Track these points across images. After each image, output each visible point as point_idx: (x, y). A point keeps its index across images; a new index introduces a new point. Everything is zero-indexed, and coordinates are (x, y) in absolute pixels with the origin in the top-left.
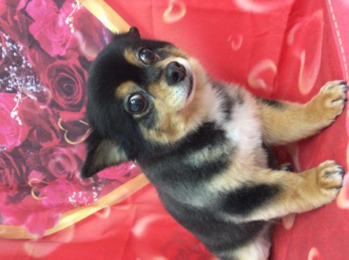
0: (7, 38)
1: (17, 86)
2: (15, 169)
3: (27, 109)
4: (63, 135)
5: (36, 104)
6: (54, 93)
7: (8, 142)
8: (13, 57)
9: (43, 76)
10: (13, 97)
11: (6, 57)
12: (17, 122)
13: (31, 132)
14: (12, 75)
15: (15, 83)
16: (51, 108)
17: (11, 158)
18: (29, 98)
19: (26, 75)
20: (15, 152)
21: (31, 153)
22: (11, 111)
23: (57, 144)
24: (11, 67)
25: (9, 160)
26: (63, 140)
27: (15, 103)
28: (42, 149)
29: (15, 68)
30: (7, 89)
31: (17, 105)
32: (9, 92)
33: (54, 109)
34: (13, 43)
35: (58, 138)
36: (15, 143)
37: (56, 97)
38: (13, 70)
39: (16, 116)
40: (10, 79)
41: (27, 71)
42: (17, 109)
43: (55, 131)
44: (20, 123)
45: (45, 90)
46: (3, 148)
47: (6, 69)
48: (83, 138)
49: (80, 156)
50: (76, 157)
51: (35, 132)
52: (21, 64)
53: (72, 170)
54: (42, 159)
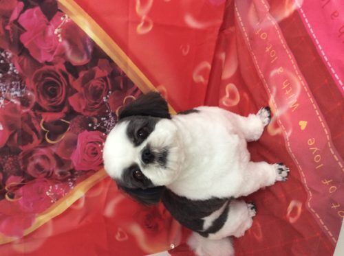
1: (1, 92)
4: (44, 135)
5: (19, 109)
6: (38, 95)
13: (11, 136)
16: (34, 111)
18: (12, 103)
19: (12, 81)
21: (10, 159)
23: (37, 145)
26: (44, 140)
28: (21, 154)
33: (36, 111)
34: (2, 50)
35: (39, 138)
37: (39, 100)
43: (37, 132)
44: (1, 128)
45: (29, 94)
48: (63, 137)
49: (59, 154)
50: (56, 156)
51: (16, 136)
52: (7, 71)
53: (51, 169)
54: (21, 163)
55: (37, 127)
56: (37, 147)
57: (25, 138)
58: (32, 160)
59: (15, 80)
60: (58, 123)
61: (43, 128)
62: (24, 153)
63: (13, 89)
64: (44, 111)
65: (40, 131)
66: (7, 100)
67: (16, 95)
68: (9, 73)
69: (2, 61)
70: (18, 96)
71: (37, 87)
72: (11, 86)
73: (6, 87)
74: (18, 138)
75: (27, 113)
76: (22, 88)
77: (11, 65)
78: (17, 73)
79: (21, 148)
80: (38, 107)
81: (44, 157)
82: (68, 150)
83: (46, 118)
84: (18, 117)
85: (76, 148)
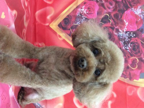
0: (128, 50)
1: (125, 34)
2: (127, 1)
3: (122, 26)
4: (110, 17)
5: (119, 28)
6: (113, 33)
7: (130, 12)
8: (127, 44)
9: (116, 38)
10: (127, 30)
11: (129, 44)
12: (126, 21)
13: (121, 17)
14: (127, 38)
15: (126, 35)
16: (114, 27)
17: (129, 6)
18: (121, 30)
19: (122, 38)
20: (127, 8)
21: (121, 8)
22: (128, 25)
23: (112, 13)
24: (127, 40)
25: (130, 5)
26: (110, 15)
27: (126, 28)
28: (118, 10)
29: (126, 40)
30: (129, 33)
31: (126, 27)
32: (128, 32)
33: (113, 27)
34: (126, 49)
35: (112, 16)
36: (127, 12)
37: (112, 31)
38: (127, 39)
39: (126, 23)
40: (128, 36)
41: (122, 40)
42: (126, 25)
43: (112, 19)
44: (125, 20)
45: (116, 34)
46: (131, 10)
47: (129, 40)
48: (103, 16)
49: (104, 9)
50: (105, 9)
51: (120, 17)
52: (124, 42)
53: (106, 3)
54: (118, 6)
55: (112, 21)
56: (112, 12)
57: (116, 16)
58: (113, 7)
59: (121, 39)
60: (105, 22)
61: (110, 20)
62: (117, 10)
63: (122, 35)
64: (110, 27)
65: (111, 19)
66: (123, 31)
67: (121, 33)
68: (123, 41)
69: (126, 45)
70: (120, 33)
71: (113, 37)
72: (122, 36)
73: (124, 36)
74: (119, 16)
75: (116, 26)
76: (119, 36)
77: (123, 44)
78: (121, 41)
79: (118, 12)
80: (113, 28)
81: (109, 8)
82: (100, 11)
83: (109, 24)
84: (119, 25)
85: (97, 11)
